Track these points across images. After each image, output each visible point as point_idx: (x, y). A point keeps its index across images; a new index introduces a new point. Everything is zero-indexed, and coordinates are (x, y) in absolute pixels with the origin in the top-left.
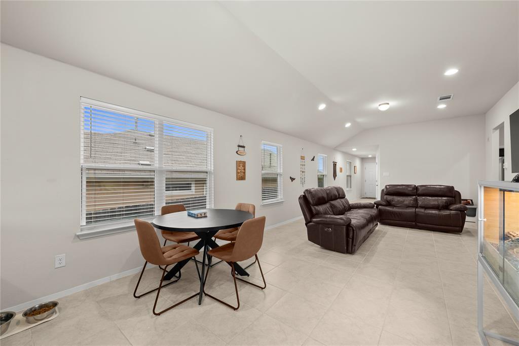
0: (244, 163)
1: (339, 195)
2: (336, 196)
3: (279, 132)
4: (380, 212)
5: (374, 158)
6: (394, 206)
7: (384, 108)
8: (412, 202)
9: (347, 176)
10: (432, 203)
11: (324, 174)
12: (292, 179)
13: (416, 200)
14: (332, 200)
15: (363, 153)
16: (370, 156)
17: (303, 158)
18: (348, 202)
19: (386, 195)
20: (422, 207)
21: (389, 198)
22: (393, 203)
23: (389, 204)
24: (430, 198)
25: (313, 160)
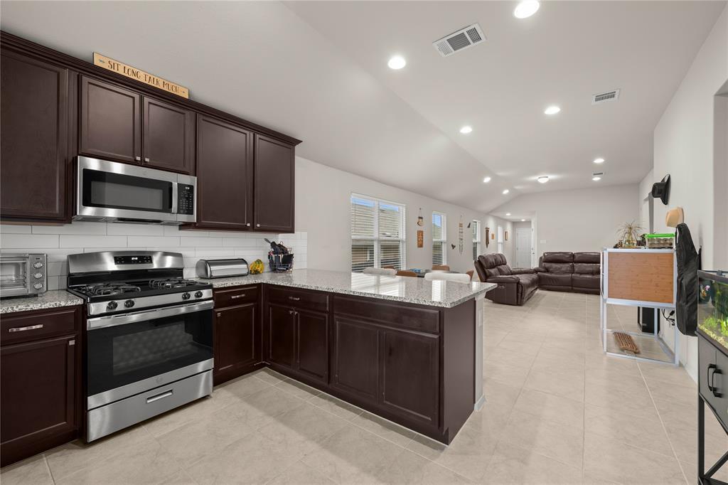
0: (422, 232)
3: (445, 201)
4: (539, 276)
5: (528, 223)
6: (552, 272)
7: (543, 181)
8: (569, 268)
10: (588, 269)
11: (477, 241)
12: (453, 247)
13: (573, 266)
15: (516, 218)
16: (523, 220)
17: (461, 225)
19: (544, 262)
20: (577, 273)
21: (548, 265)
22: (551, 269)
23: (547, 270)
24: (586, 265)
25: (469, 226)
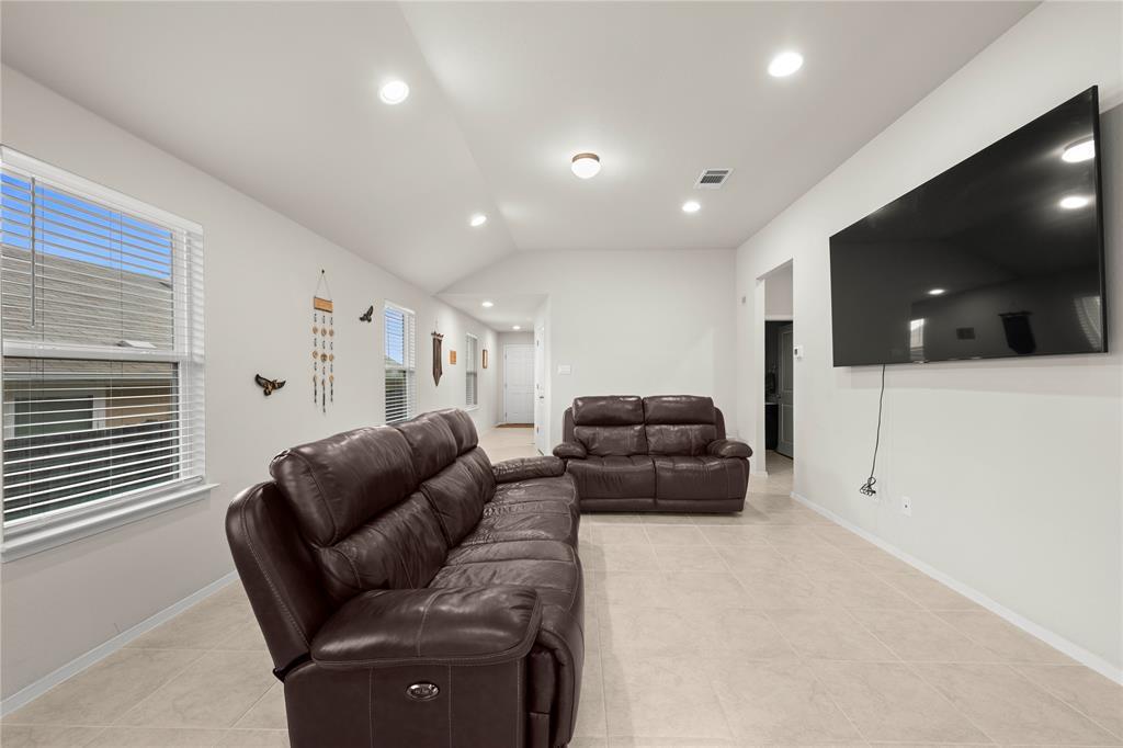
1: (460, 441)
2: (451, 447)
4: (582, 480)
5: (528, 334)
6: (598, 455)
7: (586, 170)
8: (636, 439)
9: (468, 374)
10: (677, 441)
11: (406, 366)
13: (644, 436)
14: (435, 474)
15: (500, 318)
16: (517, 328)
17: (322, 306)
18: (488, 463)
19: (577, 425)
21: (587, 432)
22: (596, 445)
23: (588, 452)
24: (671, 428)
25: (367, 317)
